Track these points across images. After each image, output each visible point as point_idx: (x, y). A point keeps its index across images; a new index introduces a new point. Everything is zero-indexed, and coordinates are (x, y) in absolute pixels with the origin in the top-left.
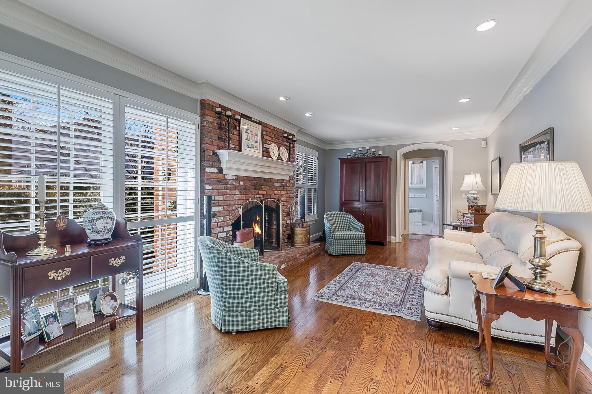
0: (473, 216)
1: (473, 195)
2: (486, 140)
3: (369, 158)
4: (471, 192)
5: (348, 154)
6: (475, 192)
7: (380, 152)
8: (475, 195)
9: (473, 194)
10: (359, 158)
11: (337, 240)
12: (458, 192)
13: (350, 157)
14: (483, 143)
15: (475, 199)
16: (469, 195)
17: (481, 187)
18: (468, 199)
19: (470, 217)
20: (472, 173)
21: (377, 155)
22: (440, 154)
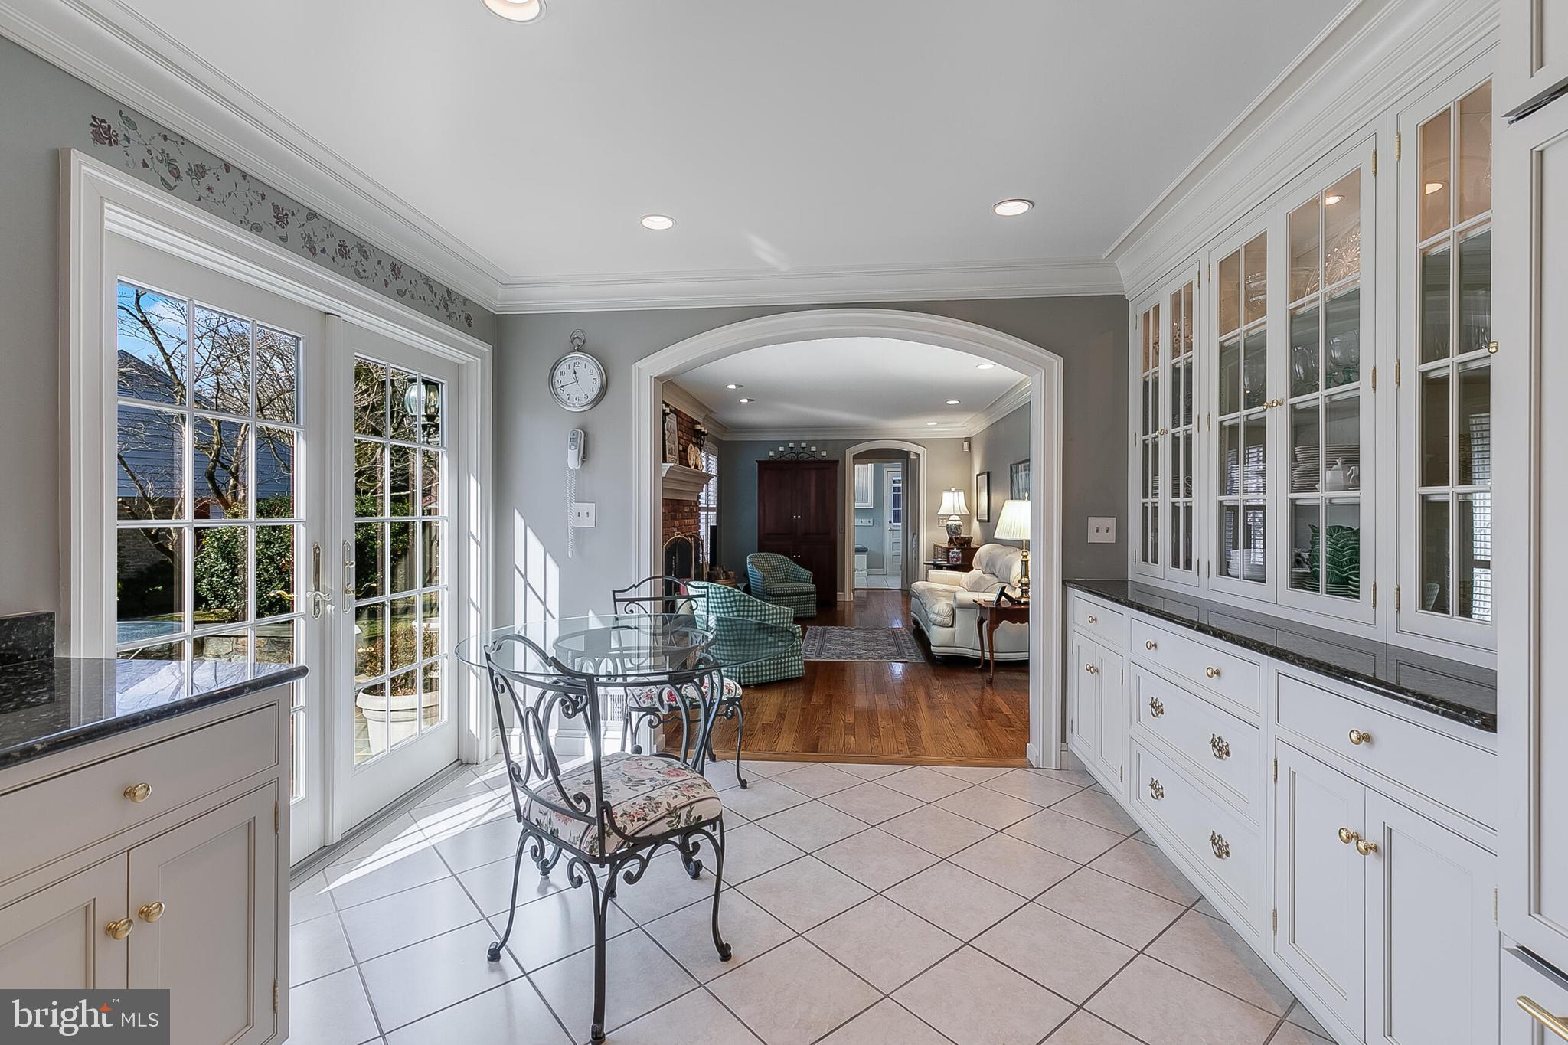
0: (959, 551)
1: (954, 523)
2: (968, 440)
3: (805, 462)
4: (952, 518)
5: (771, 453)
6: (958, 518)
7: (824, 453)
8: (957, 523)
9: (954, 521)
10: (790, 462)
11: (778, 596)
12: (934, 517)
13: (774, 459)
14: (966, 445)
15: (958, 527)
16: (950, 523)
17: (965, 512)
18: (948, 527)
19: (955, 552)
20: (953, 489)
21: (817, 457)
22: (903, 457)
